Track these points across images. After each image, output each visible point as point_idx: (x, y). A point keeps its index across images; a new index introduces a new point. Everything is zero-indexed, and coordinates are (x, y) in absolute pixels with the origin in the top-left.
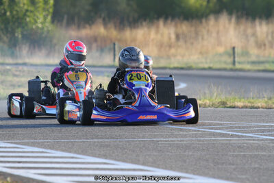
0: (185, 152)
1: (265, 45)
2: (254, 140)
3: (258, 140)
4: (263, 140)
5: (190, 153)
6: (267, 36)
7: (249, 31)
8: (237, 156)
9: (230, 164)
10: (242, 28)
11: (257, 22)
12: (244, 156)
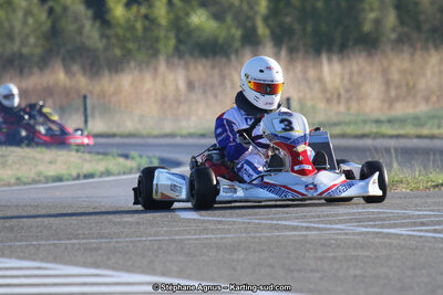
0: (231, 254)
1: (339, 96)
2: (346, 234)
3: (354, 234)
4: (361, 233)
5: (242, 257)
6: (342, 79)
7: (312, 73)
8: (321, 259)
9: (312, 271)
10: (299, 67)
11: (324, 57)
12: (334, 258)
